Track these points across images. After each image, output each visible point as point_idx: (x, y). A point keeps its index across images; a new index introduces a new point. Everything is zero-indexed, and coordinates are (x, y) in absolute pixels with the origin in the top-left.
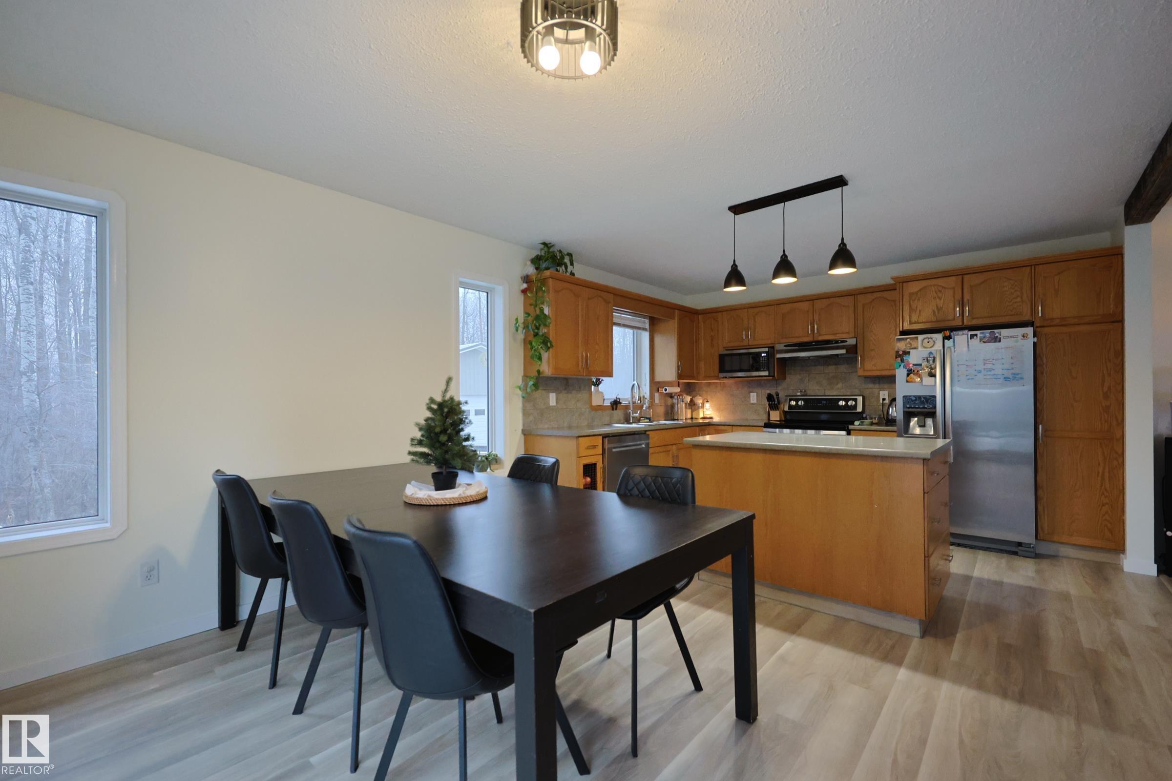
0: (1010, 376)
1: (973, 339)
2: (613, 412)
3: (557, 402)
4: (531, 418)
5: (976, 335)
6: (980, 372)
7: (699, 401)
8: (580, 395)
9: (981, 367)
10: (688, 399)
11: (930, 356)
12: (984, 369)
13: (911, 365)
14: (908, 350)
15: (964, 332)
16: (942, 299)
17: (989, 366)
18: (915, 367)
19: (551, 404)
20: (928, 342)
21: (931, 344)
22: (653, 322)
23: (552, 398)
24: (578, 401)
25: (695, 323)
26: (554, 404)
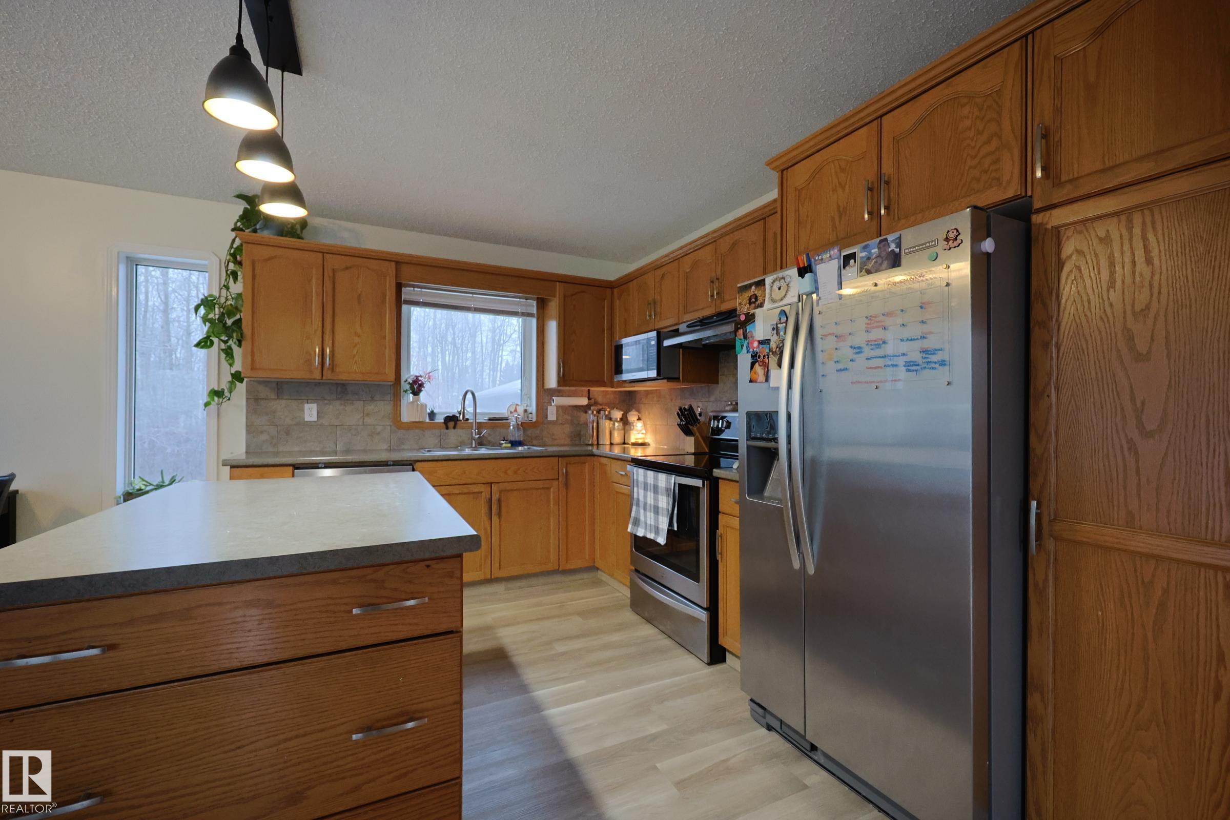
0: (916, 357)
1: (847, 268)
2: (446, 431)
3: (318, 417)
4: (264, 437)
5: (853, 256)
6: (858, 350)
7: (632, 417)
8: (372, 407)
9: (860, 339)
10: (618, 414)
11: (780, 319)
12: (868, 343)
13: (756, 344)
14: (752, 312)
15: (832, 252)
16: (847, 186)
17: (877, 334)
18: (761, 346)
19: (307, 419)
20: (779, 289)
21: (783, 291)
22: (542, 304)
23: (310, 412)
24: (368, 415)
25: (606, 301)
26: (314, 418)
